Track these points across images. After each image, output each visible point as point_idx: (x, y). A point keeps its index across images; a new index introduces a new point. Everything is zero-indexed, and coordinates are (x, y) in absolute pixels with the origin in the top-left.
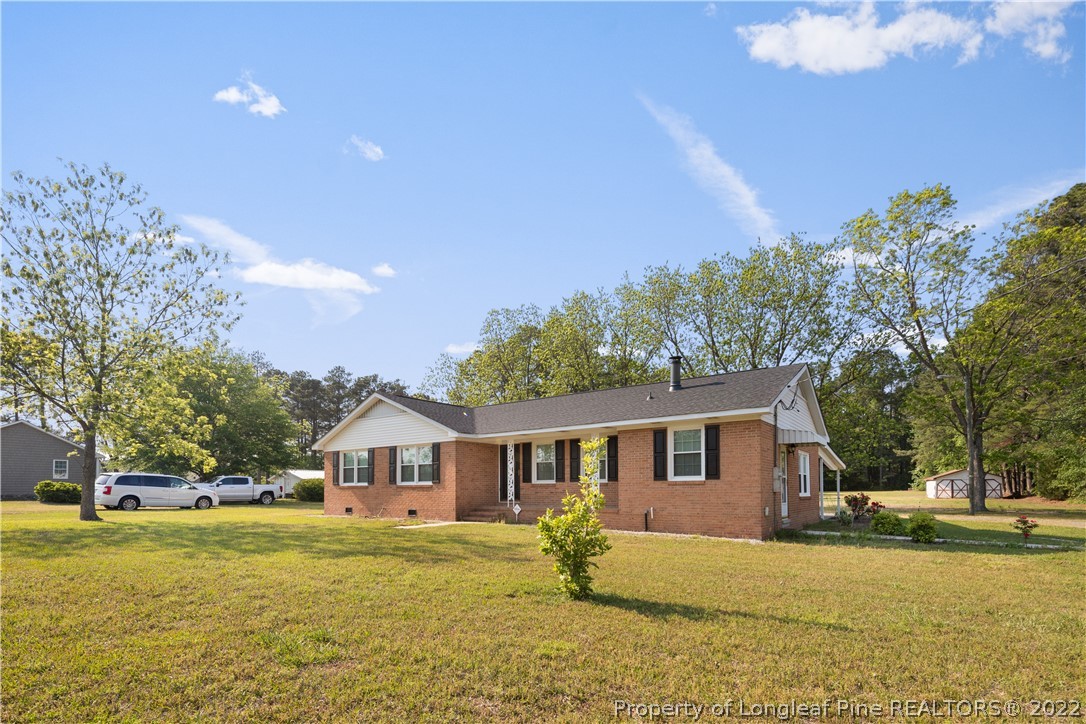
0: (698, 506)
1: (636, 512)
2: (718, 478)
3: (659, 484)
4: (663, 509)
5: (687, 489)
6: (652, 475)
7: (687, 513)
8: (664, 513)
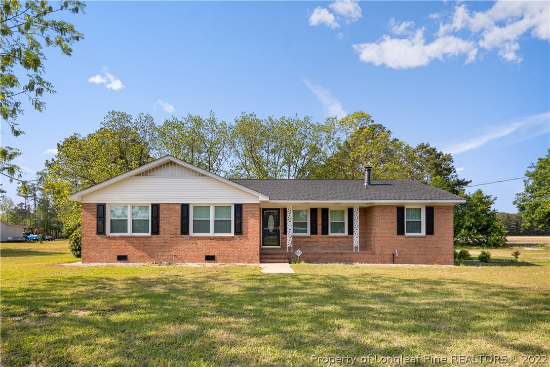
0: (422, 249)
1: (386, 253)
2: (433, 234)
3: (400, 237)
4: (402, 251)
5: (416, 240)
6: (396, 232)
7: (416, 253)
8: (403, 253)
